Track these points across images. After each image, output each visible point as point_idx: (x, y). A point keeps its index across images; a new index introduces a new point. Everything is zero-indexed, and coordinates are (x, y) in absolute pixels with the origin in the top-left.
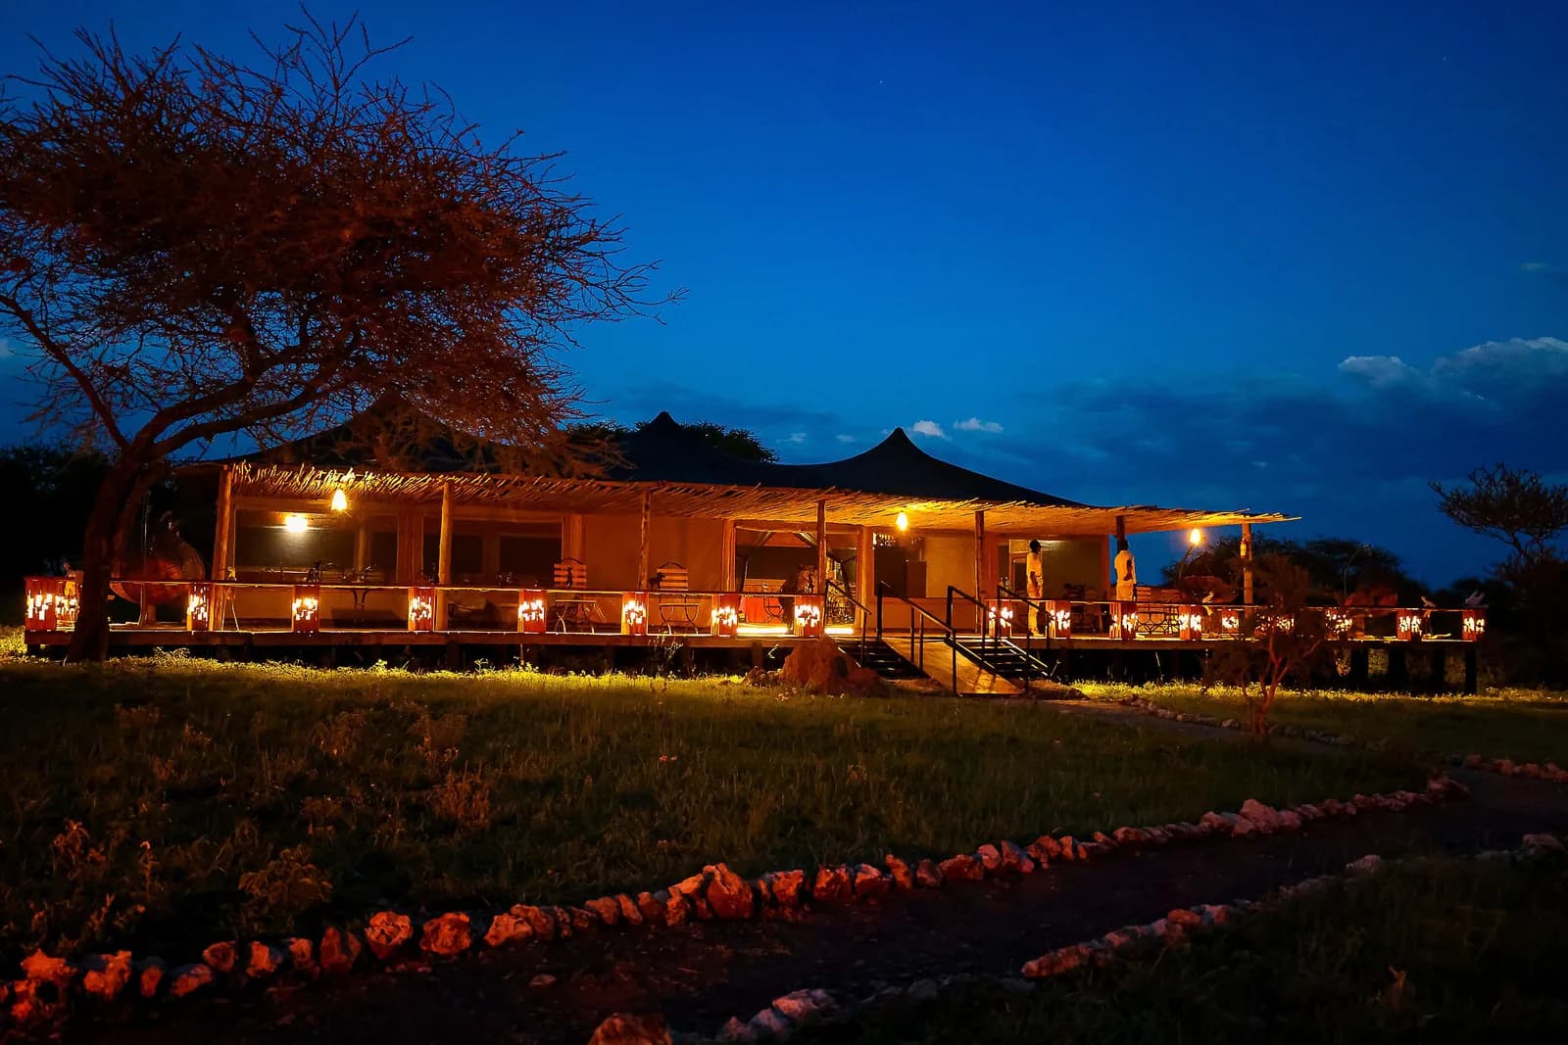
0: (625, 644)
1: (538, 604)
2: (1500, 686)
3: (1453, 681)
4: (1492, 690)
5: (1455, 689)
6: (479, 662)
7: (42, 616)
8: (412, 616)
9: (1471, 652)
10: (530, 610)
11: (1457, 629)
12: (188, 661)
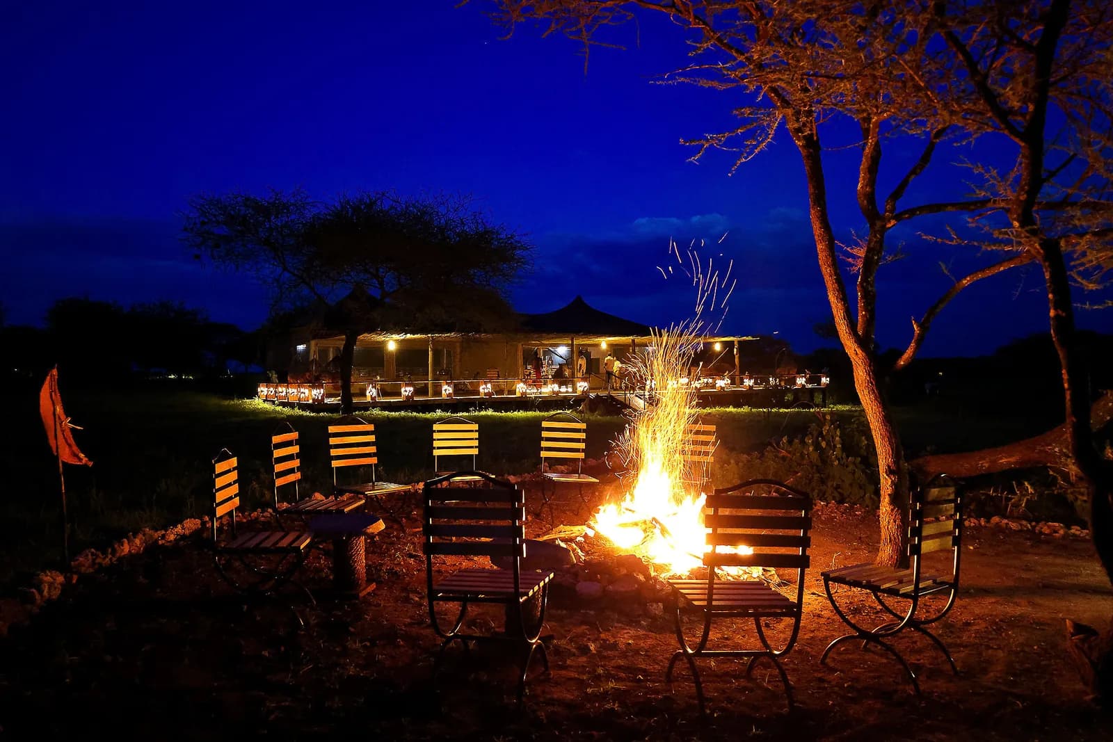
0: (519, 399)
1: (489, 386)
2: (835, 404)
3: (817, 403)
4: (832, 406)
5: (817, 406)
6: (471, 409)
7: (320, 398)
8: (443, 392)
9: (825, 391)
10: (485, 389)
11: (819, 383)
12: (380, 412)
